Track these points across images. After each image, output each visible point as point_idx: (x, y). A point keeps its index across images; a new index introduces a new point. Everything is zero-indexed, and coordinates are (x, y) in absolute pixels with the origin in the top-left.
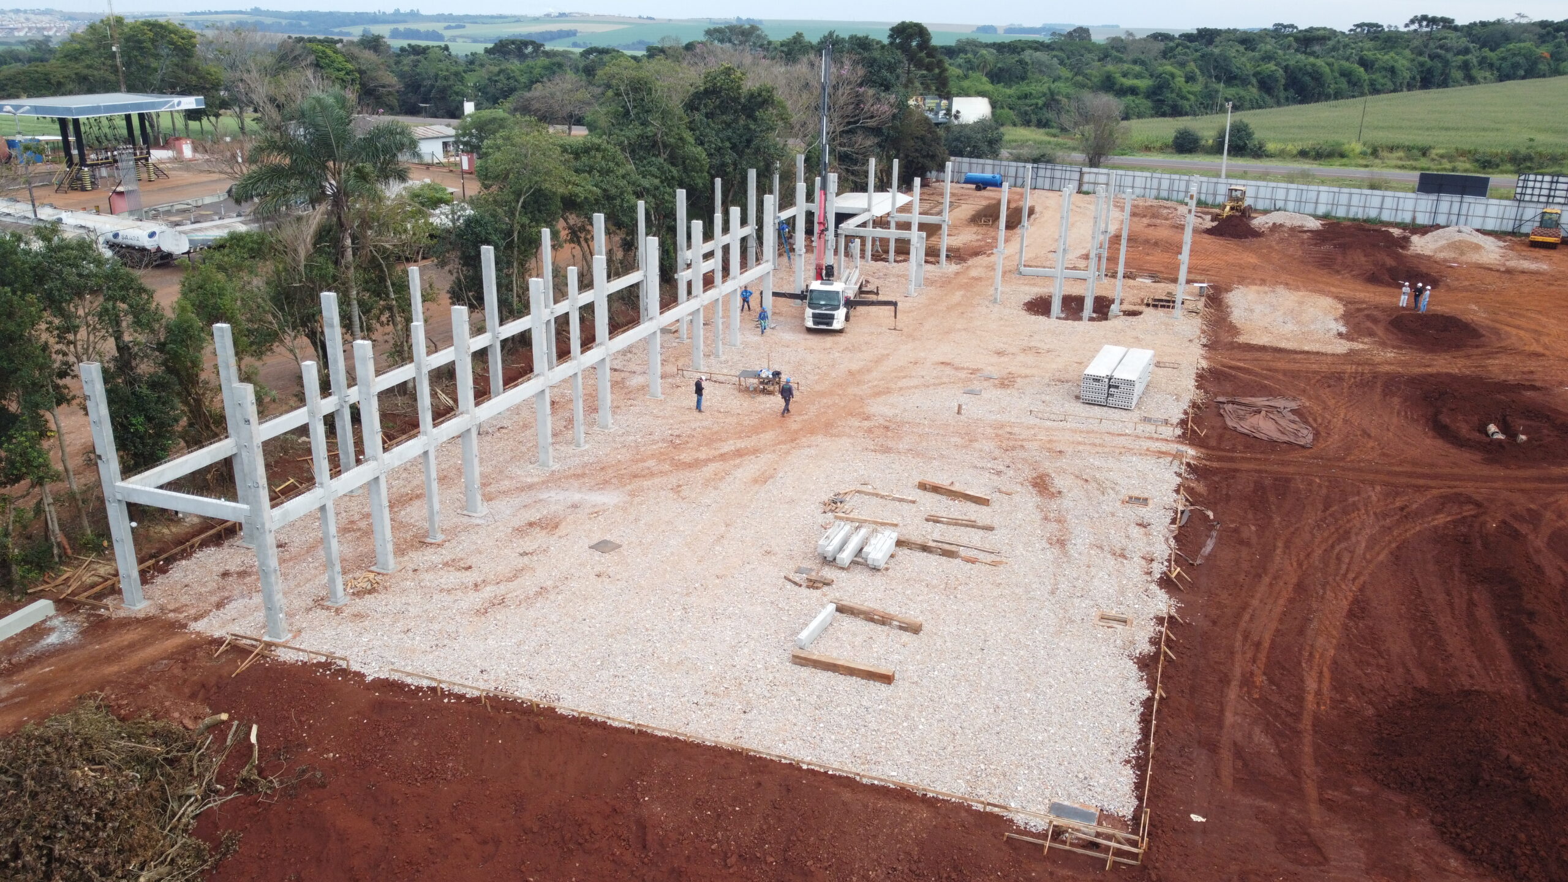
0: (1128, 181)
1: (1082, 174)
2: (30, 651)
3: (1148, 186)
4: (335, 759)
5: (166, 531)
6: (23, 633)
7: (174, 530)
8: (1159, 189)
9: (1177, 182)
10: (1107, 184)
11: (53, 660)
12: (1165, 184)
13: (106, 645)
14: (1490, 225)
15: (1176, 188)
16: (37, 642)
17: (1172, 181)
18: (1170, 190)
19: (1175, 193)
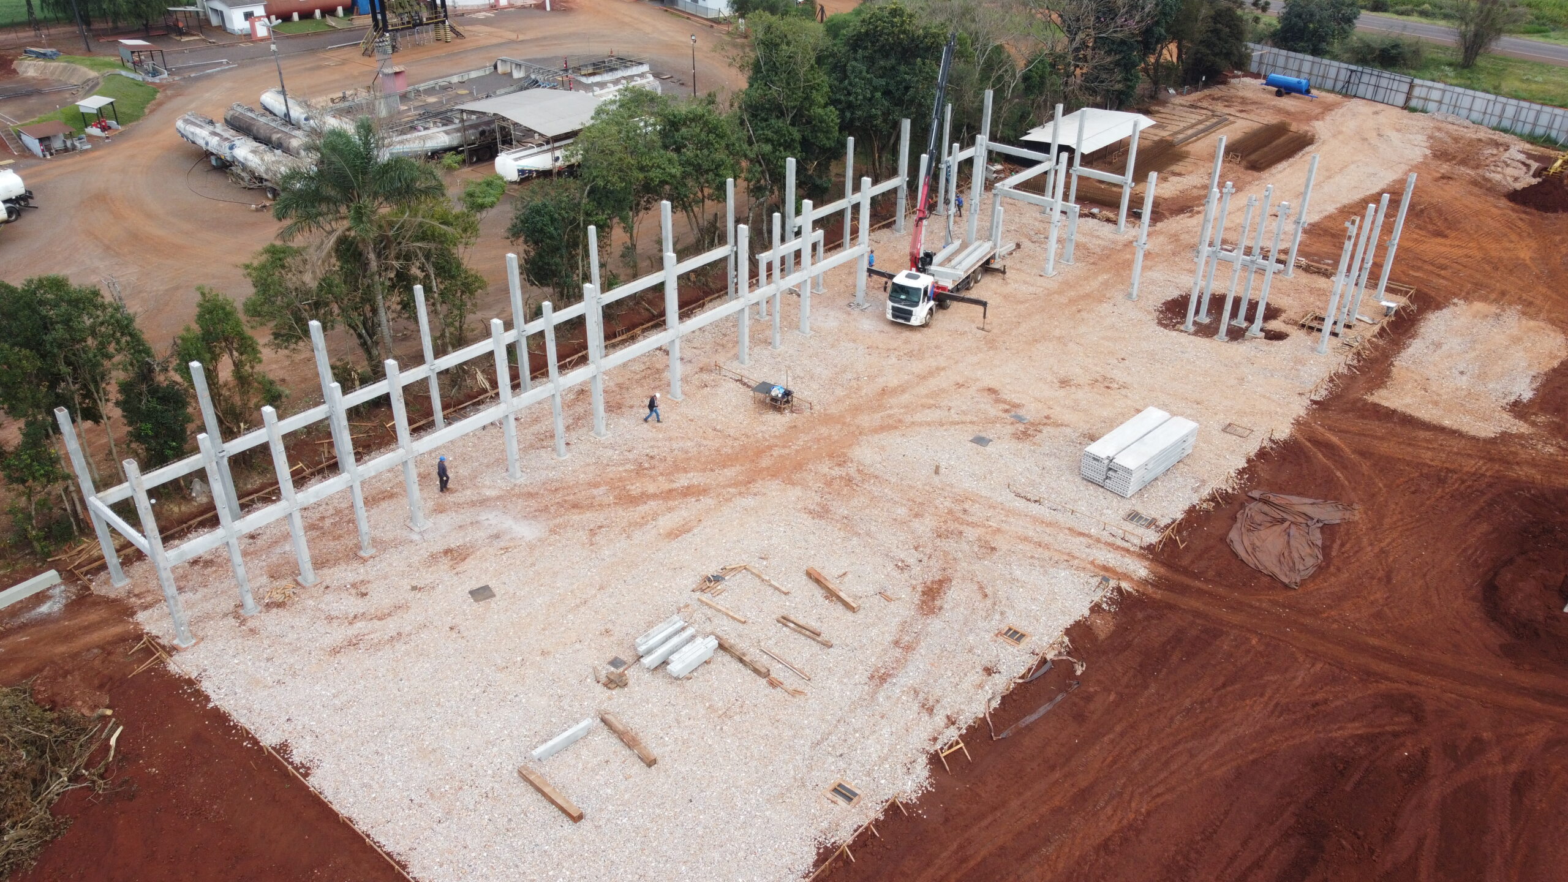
0: (1466, 102)
1: (1412, 86)
2: (24, 618)
3: (1489, 111)
4: (155, 775)
5: (176, 509)
6: (31, 597)
7: (183, 508)
8: (1501, 117)
9: (1524, 112)
10: (1440, 102)
11: (33, 630)
12: (1510, 111)
13: (72, 623)
15: (1522, 118)
16: (34, 609)
17: (1519, 110)
18: (1515, 119)
19: (1520, 124)
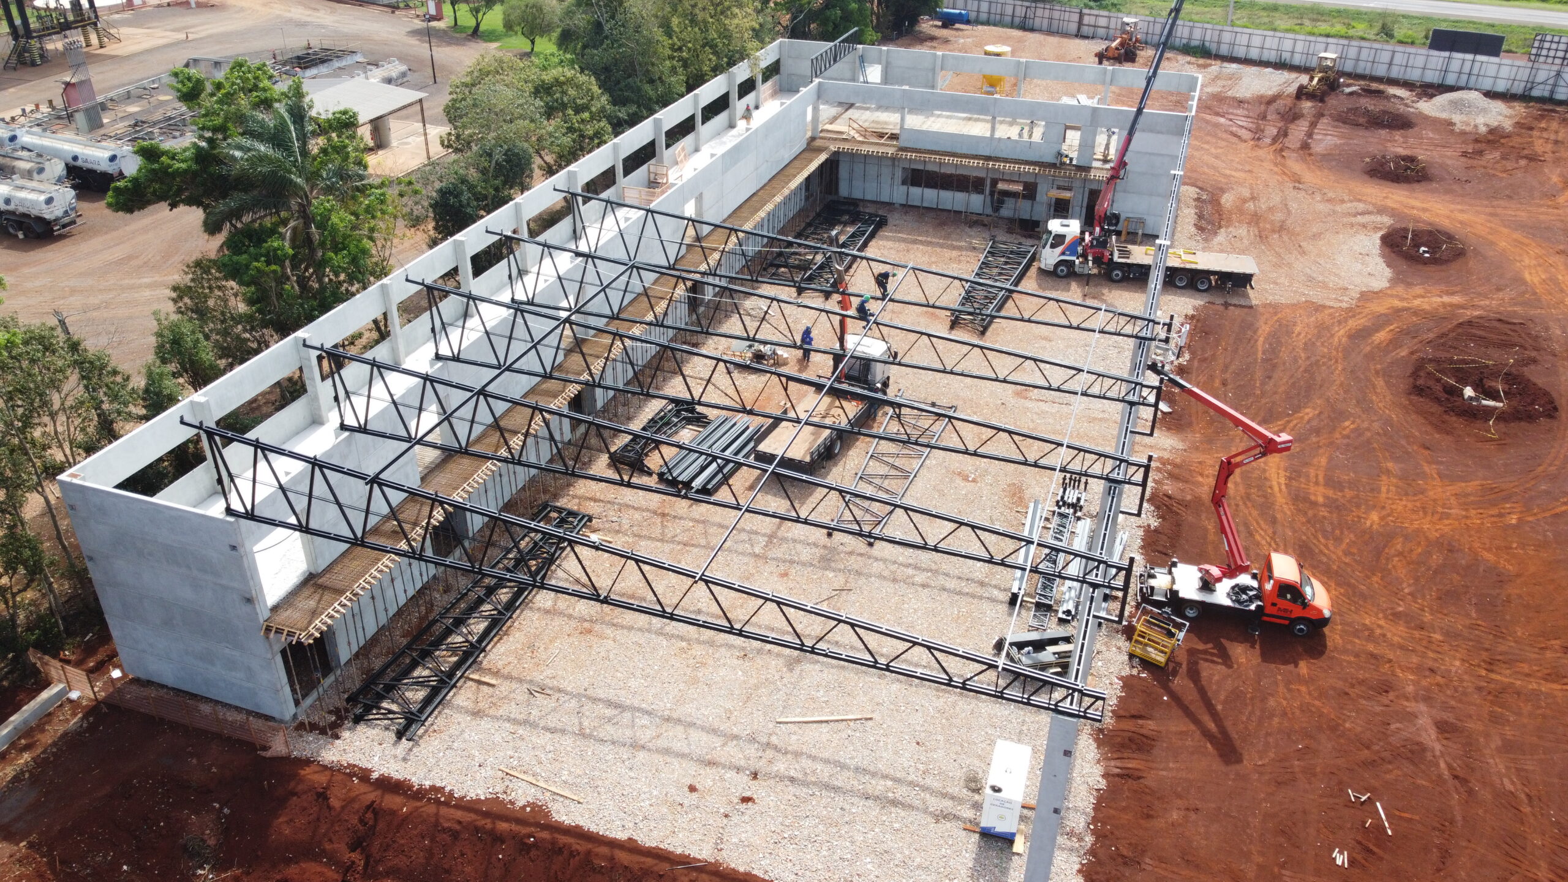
14: (1501, 87)
